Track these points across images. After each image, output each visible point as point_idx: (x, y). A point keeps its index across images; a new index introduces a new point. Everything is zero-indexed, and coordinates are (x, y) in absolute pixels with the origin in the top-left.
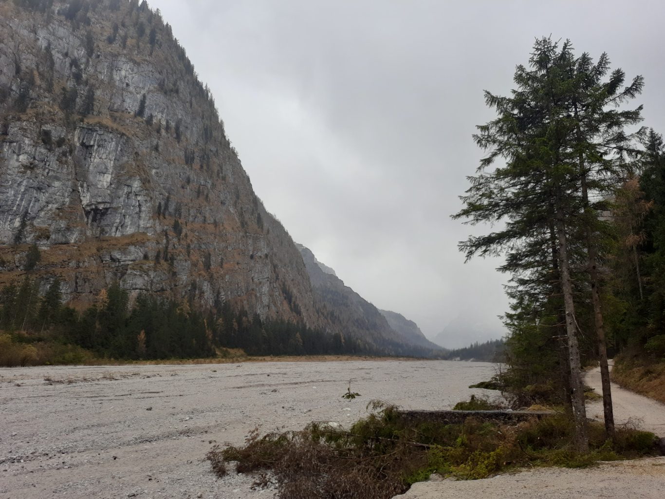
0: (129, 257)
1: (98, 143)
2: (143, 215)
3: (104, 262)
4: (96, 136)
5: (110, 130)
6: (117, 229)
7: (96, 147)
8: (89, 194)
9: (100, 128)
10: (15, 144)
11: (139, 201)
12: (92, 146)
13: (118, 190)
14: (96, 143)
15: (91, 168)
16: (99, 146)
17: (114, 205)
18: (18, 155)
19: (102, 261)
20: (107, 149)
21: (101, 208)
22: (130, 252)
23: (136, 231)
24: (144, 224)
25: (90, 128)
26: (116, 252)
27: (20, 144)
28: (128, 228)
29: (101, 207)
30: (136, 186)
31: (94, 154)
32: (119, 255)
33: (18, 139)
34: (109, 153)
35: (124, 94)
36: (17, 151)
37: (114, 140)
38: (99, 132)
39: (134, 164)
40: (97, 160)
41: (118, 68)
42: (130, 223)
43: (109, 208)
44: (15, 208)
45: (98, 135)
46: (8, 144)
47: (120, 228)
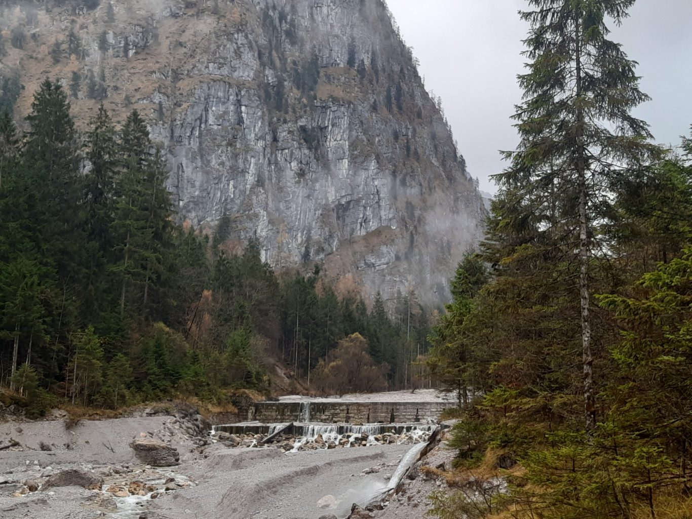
0: (383, 259)
1: (332, 122)
2: (383, 203)
3: (359, 269)
4: (330, 114)
5: (341, 102)
6: (361, 225)
7: (330, 127)
8: (333, 189)
9: (333, 104)
10: (287, 151)
11: (376, 186)
12: (326, 127)
13: (356, 177)
14: (330, 123)
15: (330, 156)
16: (333, 126)
17: (355, 197)
18: (290, 163)
19: (358, 268)
20: (341, 128)
21: (343, 203)
22: (383, 254)
23: (379, 225)
24: (385, 215)
25: (324, 105)
26: (370, 255)
27: (292, 150)
28: (371, 223)
29: (343, 201)
30: (373, 168)
31: (329, 137)
32: (373, 259)
33: (289, 145)
34: (343, 132)
35: (331, 40)
36: (288, 159)
37: (346, 114)
38: (333, 109)
39: (365, 139)
40: (333, 144)
41: (317, 4)
42: (372, 216)
43: (351, 201)
44: (297, 223)
45: (331, 113)
46: (280, 152)
47: (363, 224)
